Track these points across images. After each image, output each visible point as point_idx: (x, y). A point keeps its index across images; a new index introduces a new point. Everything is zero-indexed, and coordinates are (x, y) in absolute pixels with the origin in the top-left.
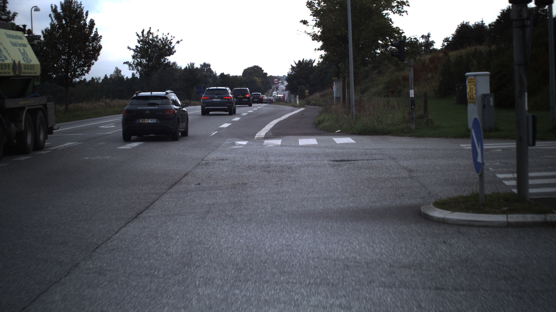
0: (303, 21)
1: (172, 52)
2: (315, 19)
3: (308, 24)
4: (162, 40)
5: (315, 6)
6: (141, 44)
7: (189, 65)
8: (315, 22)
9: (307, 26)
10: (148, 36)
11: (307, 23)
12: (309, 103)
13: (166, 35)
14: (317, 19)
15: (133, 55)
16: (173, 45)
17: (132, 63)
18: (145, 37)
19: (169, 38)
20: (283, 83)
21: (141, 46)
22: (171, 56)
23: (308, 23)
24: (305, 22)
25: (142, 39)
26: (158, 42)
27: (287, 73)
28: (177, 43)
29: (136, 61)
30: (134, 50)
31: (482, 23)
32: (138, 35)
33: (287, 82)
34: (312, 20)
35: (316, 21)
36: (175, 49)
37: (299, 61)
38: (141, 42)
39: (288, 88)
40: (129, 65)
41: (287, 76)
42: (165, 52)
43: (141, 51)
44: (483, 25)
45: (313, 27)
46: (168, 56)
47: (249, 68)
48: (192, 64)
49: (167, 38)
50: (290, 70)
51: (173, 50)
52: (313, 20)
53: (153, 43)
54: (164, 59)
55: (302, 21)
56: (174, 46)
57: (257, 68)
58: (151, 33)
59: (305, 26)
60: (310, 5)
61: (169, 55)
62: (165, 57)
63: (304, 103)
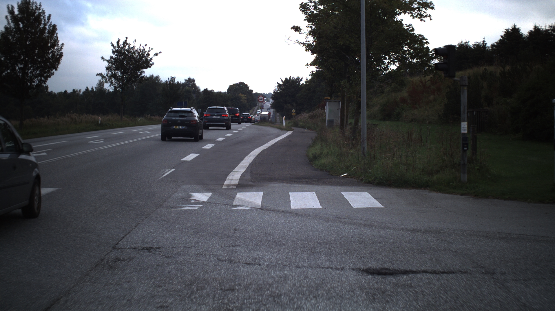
0: (295, 27)
1: (149, 64)
2: (309, 26)
3: (302, 31)
4: (139, 51)
5: (310, 10)
6: (116, 55)
7: (170, 79)
8: (309, 29)
9: (300, 33)
10: (124, 46)
11: (299, 30)
12: (296, 125)
13: (143, 47)
14: (312, 26)
15: (107, 66)
16: (150, 57)
17: (105, 75)
18: (120, 48)
19: (147, 49)
20: (268, 101)
21: (116, 56)
22: (148, 69)
23: (301, 29)
24: (297, 29)
25: (118, 49)
26: (134, 53)
27: (273, 91)
28: (155, 55)
29: (110, 73)
30: (108, 61)
31: (484, 43)
32: (113, 45)
33: (273, 100)
34: (306, 26)
35: (311, 28)
36: (153, 61)
37: (286, 79)
38: (116, 52)
39: (273, 106)
40: (102, 77)
41: (273, 93)
42: (141, 65)
43: (115, 62)
44: (485, 45)
45: (307, 35)
46: (144, 69)
47: (234, 84)
48: (173, 79)
49: (144, 49)
50: (277, 87)
51: (150, 62)
52: (308, 26)
53: (129, 54)
54: (140, 72)
55: (293, 28)
56: (152, 58)
57: (242, 85)
58: (127, 44)
59: (298, 33)
60: (304, 7)
61: (146, 68)
62: (142, 70)
63: (291, 124)
